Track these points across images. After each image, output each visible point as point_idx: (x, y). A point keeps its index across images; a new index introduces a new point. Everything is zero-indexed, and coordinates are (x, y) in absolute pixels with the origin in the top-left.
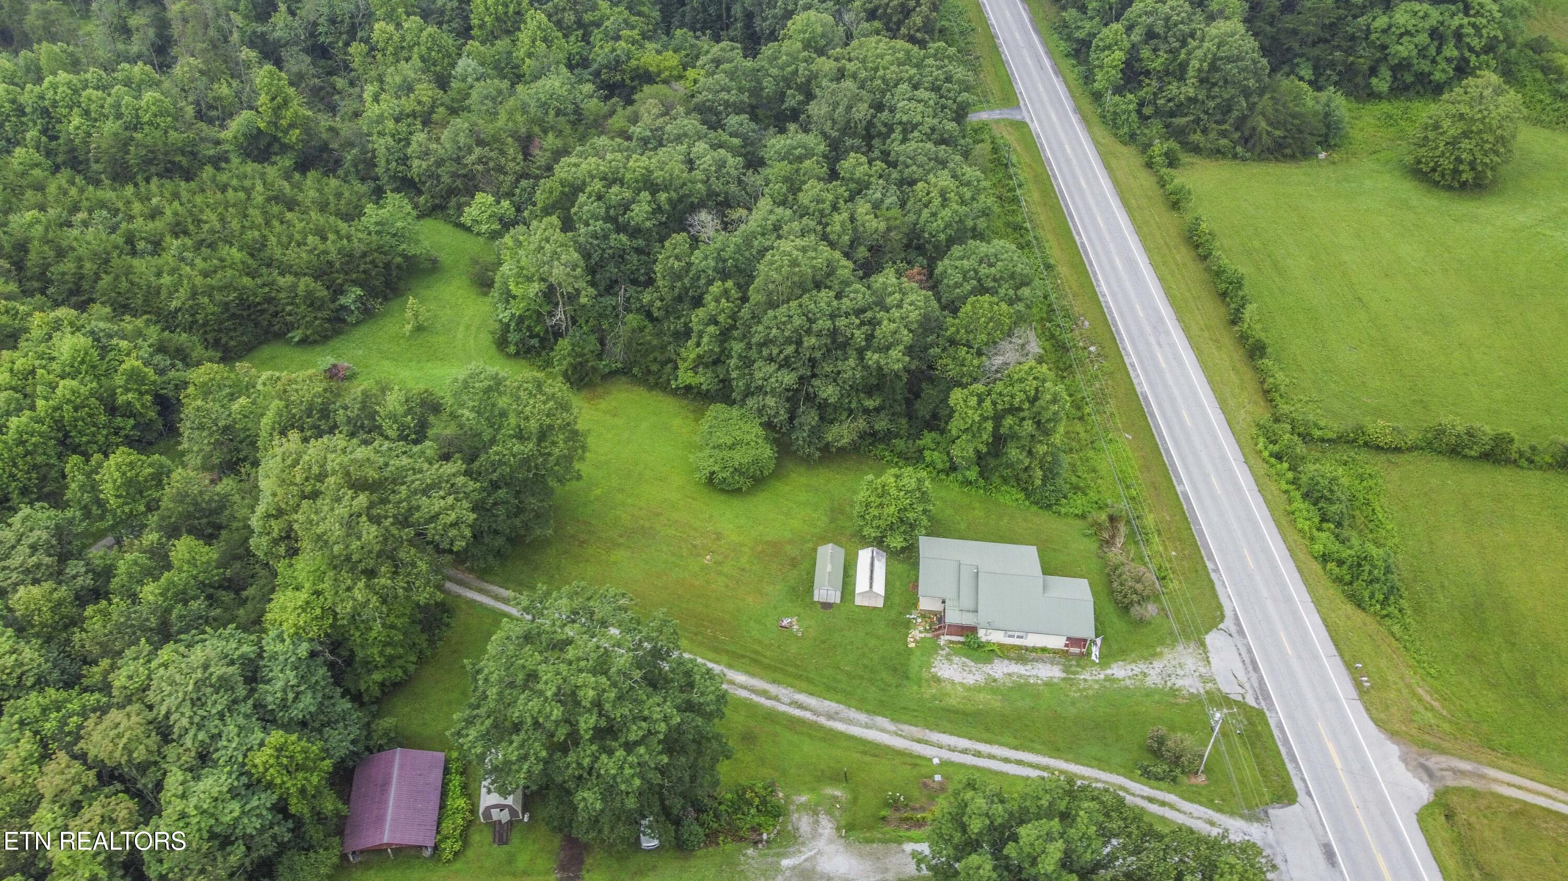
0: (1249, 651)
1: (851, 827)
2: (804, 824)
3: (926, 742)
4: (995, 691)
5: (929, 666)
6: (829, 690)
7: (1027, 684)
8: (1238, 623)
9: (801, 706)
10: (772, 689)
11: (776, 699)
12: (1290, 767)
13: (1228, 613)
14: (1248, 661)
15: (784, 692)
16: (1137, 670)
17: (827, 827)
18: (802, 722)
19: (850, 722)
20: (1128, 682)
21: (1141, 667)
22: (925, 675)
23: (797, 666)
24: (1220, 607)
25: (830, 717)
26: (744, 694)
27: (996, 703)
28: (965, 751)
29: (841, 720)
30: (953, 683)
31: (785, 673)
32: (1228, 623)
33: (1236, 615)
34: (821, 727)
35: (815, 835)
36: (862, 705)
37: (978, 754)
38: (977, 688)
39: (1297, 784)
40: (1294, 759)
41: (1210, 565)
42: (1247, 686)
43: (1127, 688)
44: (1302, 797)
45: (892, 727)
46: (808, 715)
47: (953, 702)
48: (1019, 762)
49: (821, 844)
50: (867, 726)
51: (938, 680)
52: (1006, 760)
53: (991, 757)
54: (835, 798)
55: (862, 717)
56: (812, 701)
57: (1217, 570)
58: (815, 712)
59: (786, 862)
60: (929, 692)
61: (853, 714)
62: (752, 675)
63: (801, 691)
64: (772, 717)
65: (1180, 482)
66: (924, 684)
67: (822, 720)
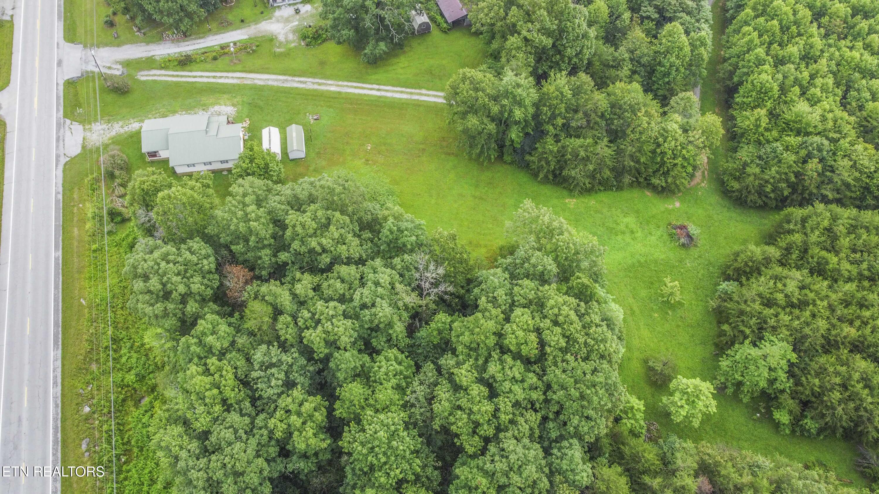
0: (57, 147)
1: (271, 40)
2: (291, 37)
3: (239, 78)
4: (205, 105)
5: (237, 112)
6: (287, 92)
7: (186, 111)
8: (57, 161)
9: (301, 82)
10: (316, 87)
11: (313, 83)
12: (61, 94)
13: (61, 167)
14: (61, 142)
15: (310, 86)
16: (126, 128)
17: (282, 38)
18: (299, 76)
19: (277, 80)
20: (132, 121)
21: (122, 131)
22: (240, 107)
23: (307, 99)
24: (64, 171)
25: (286, 80)
26: (330, 82)
27: (204, 99)
28: (221, 77)
29: (280, 80)
30: (225, 105)
31: (313, 95)
32: (63, 160)
33: (56, 166)
34: (290, 75)
35: (286, 34)
36: (271, 88)
37: (214, 77)
38: (213, 104)
39: (61, 88)
40: (58, 97)
41: (60, 197)
42: (67, 128)
43: (133, 118)
44: (61, 82)
45: (256, 82)
46: (297, 79)
47: (225, 96)
48: (195, 77)
49: (283, 32)
50: (268, 80)
51: (233, 105)
52: (201, 77)
53: (208, 77)
54: (278, 47)
55: (270, 83)
56: (296, 85)
57: (57, 193)
58: (294, 81)
59: (297, 23)
60: (239, 99)
61: (275, 84)
62: (327, 91)
63: (302, 89)
64: (313, 75)
65: (56, 259)
66: (240, 102)
67: (290, 78)
